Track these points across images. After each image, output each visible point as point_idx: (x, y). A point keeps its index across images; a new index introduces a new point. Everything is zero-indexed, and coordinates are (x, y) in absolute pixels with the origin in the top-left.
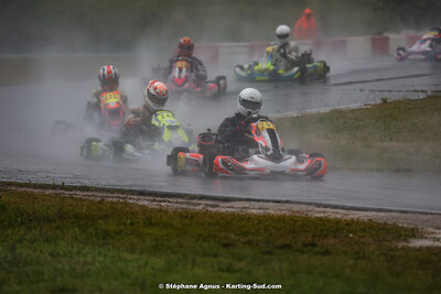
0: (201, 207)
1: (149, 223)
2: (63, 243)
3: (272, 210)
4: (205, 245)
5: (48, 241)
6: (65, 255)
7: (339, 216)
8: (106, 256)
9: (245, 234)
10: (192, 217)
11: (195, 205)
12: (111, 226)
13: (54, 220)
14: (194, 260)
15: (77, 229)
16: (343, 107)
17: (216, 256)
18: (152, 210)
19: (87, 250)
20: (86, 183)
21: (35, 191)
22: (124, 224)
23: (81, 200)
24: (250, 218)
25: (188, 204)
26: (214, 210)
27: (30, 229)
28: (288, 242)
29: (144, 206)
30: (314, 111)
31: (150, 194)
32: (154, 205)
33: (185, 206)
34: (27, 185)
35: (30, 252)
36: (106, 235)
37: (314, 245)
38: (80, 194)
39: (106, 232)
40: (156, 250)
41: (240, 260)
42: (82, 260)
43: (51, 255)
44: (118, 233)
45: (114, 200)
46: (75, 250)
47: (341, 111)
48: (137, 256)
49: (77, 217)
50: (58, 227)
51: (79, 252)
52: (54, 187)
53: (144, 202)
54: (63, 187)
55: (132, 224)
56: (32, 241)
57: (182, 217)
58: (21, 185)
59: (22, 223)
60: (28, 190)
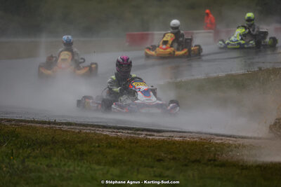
0: (143, 136)
1: (110, 146)
2: (55, 159)
3: (188, 138)
4: (145, 160)
5: (45, 157)
6: (56, 166)
7: (231, 142)
8: (82, 167)
9: (171, 153)
10: (137, 143)
11: (138, 134)
12: (86, 148)
13: (50, 144)
14: (138, 170)
15: (64, 150)
16: (233, 72)
17: (152, 167)
18: (112, 138)
19: (70, 163)
20: (70, 120)
21: (38, 125)
22: (94, 146)
23: (66, 131)
24: (174, 143)
25: (135, 134)
26: (150, 138)
27: (34, 149)
28: (198, 158)
29: (106, 135)
30: (215, 75)
31: (110, 128)
32: (113, 135)
33: (132, 135)
34: (32, 122)
35: (34, 164)
36: (82, 154)
37: (215, 160)
38: (65, 127)
39: (82, 151)
40: (114, 163)
41: (168, 169)
42: (67, 169)
43: (47, 166)
44: (90, 152)
45: (88, 131)
46: (63, 163)
47: (232, 75)
48: (102, 167)
49: (64, 142)
50: (52, 149)
51: (65, 165)
52: (49, 123)
53: (106, 132)
54: (55, 123)
55: (99, 146)
56: (36, 157)
57: (131, 142)
58: (28, 122)
59: (29, 146)
60: (33, 125)
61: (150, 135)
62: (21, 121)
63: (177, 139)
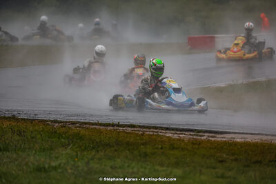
0: (205, 137)
1: (173, 148)
2: (119, 160)
3: (249, 139)
4: (208, 161)
5: (110, 159)
6: (120, 167)
8: (145, 168)
9: (233, 154)
10: (200, 144)
11: (201, 136)
12: (149, 150)
13: (113, 146)
14: (200, 171)
15: (127, 152)
17: (214, 168)
18: (174, 139)
19: (134, 164)
21: (102, 127)
22: (157, 148)
23: (130, 133)
24: (236, 144)
25: (197, 135)
26: (213, 139)
27: (98, 151)
28: (259, 160)
29: (169, 137)
31: (173, 129)
32: (176, 136)
33: (195, 137)
34: (96, 124)
35: (98, 166)
36: (146, 155)
38: (129, 130)
39: (145, 153)
40: (177, 165)
41: (230, 170)
42: (131, 171)
43: (111, 167)
44: (153, 154)
45: (151, 133)
46: (127, 165)
48: (165, 168)
49: (128, 144)
50: (116, 150)
51: (129, 166)
52: (113, 125)
53: (169, 134)
54: (118, 125)
55: (162, 148)
56: (100, 159)
57: (193, 144)
58: (93, 124)
59: (93, 148)
60: (97, 127)
61: (212, 137)
62: (86, 123)
63: (238, 140)
